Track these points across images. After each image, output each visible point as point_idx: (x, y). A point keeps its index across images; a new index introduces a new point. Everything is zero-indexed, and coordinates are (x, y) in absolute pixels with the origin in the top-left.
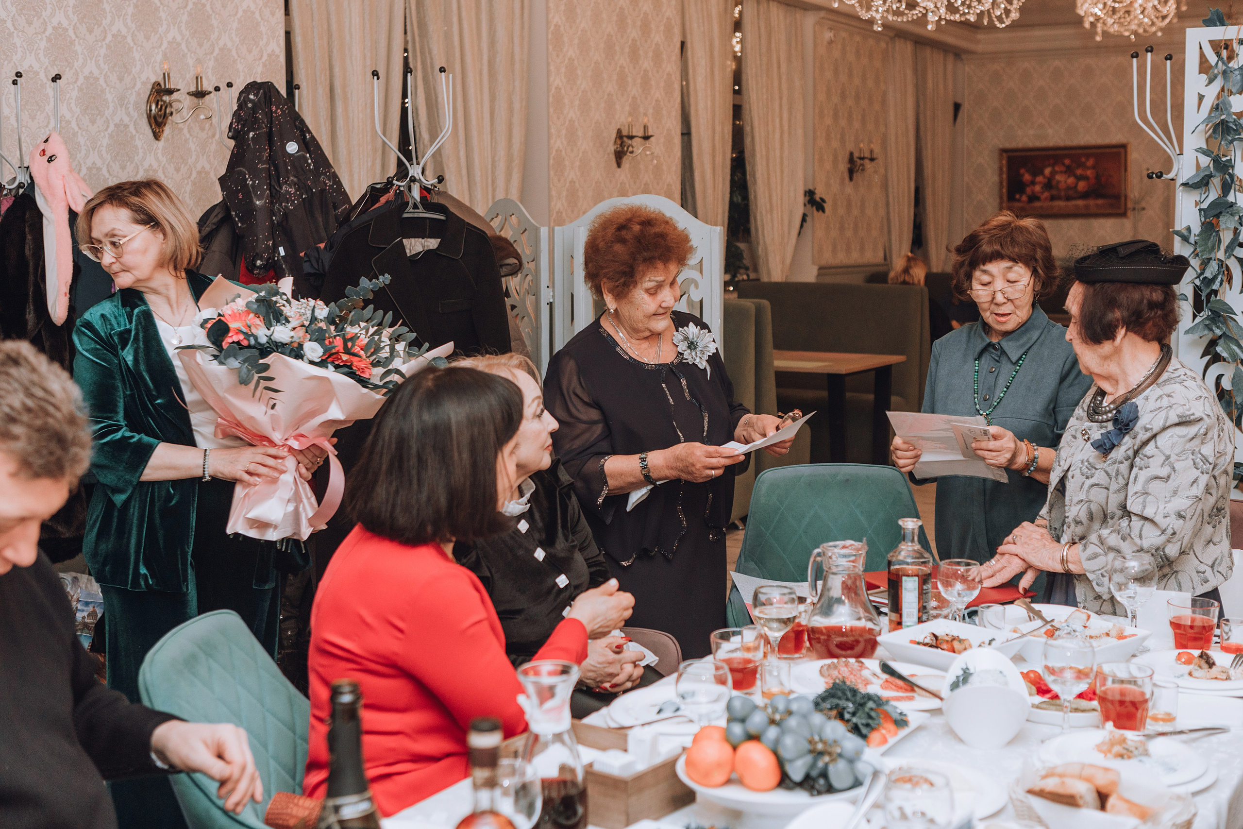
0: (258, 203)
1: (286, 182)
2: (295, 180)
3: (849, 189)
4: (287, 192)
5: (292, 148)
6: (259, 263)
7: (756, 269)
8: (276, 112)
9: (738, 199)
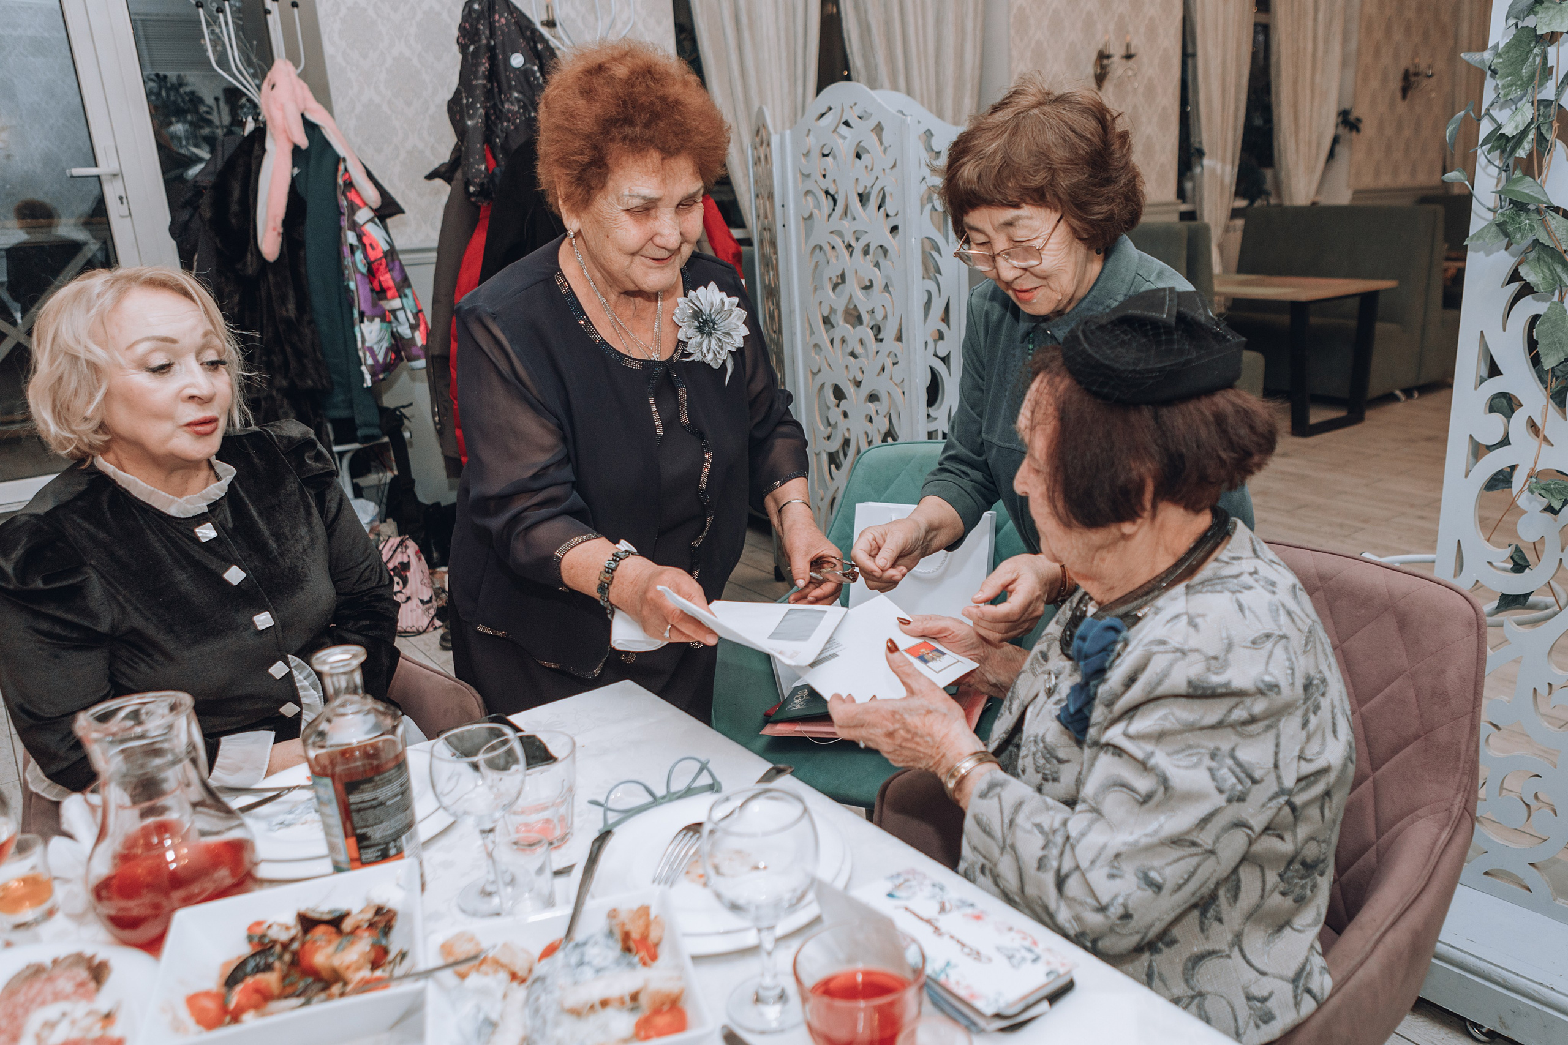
0: (469, 123)
1: (508, 100)
2: (521, 96)
3: (1402, 107)
4: (509, 111)
5: (517, 60)
6: (472, 189)
7: (1279, 195)
8: (499, 21)
9: (1258, 122)
